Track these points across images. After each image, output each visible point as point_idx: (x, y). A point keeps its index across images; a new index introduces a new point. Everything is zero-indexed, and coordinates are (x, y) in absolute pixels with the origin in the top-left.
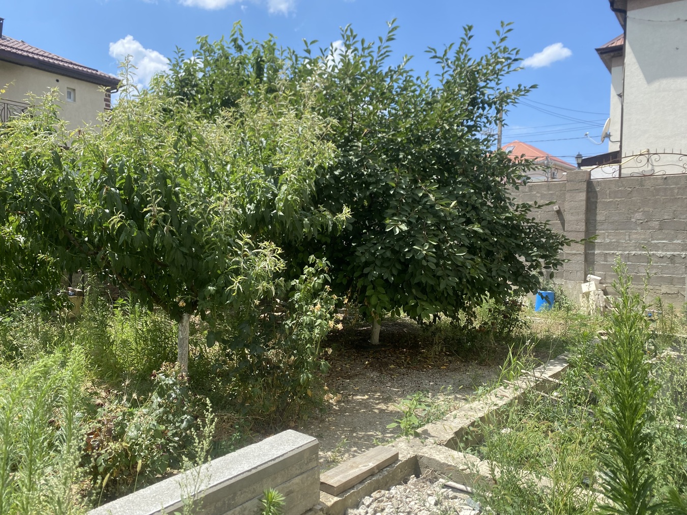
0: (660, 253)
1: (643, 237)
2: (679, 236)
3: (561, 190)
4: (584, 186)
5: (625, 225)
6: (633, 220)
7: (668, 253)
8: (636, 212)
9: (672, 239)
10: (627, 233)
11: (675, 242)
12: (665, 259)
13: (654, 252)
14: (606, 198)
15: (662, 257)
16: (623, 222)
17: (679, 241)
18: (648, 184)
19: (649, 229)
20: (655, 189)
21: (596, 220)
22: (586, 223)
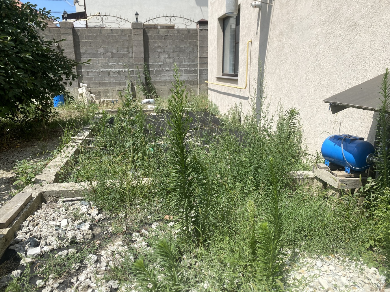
0: (113, 70)
1: (105, 61)
2: (121, 61)
3: (58, 33)
4: (71, 32)
5: (95, 55)
6: (99, 52)
7: (117, 70)
8: (100, 48)
9: (118, 63)
10: (97, 60)
11: (119, 64)
12: (116, 73)
13: (111, 70)
14: (84, 40)
15: (114, 72)
16: (94, 53)
17: (121, 64)
18: (104, 32)
19: (107, 57)
20: (107, 35)
21: (80, 52)
22: (75, 54)
